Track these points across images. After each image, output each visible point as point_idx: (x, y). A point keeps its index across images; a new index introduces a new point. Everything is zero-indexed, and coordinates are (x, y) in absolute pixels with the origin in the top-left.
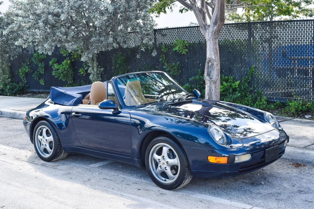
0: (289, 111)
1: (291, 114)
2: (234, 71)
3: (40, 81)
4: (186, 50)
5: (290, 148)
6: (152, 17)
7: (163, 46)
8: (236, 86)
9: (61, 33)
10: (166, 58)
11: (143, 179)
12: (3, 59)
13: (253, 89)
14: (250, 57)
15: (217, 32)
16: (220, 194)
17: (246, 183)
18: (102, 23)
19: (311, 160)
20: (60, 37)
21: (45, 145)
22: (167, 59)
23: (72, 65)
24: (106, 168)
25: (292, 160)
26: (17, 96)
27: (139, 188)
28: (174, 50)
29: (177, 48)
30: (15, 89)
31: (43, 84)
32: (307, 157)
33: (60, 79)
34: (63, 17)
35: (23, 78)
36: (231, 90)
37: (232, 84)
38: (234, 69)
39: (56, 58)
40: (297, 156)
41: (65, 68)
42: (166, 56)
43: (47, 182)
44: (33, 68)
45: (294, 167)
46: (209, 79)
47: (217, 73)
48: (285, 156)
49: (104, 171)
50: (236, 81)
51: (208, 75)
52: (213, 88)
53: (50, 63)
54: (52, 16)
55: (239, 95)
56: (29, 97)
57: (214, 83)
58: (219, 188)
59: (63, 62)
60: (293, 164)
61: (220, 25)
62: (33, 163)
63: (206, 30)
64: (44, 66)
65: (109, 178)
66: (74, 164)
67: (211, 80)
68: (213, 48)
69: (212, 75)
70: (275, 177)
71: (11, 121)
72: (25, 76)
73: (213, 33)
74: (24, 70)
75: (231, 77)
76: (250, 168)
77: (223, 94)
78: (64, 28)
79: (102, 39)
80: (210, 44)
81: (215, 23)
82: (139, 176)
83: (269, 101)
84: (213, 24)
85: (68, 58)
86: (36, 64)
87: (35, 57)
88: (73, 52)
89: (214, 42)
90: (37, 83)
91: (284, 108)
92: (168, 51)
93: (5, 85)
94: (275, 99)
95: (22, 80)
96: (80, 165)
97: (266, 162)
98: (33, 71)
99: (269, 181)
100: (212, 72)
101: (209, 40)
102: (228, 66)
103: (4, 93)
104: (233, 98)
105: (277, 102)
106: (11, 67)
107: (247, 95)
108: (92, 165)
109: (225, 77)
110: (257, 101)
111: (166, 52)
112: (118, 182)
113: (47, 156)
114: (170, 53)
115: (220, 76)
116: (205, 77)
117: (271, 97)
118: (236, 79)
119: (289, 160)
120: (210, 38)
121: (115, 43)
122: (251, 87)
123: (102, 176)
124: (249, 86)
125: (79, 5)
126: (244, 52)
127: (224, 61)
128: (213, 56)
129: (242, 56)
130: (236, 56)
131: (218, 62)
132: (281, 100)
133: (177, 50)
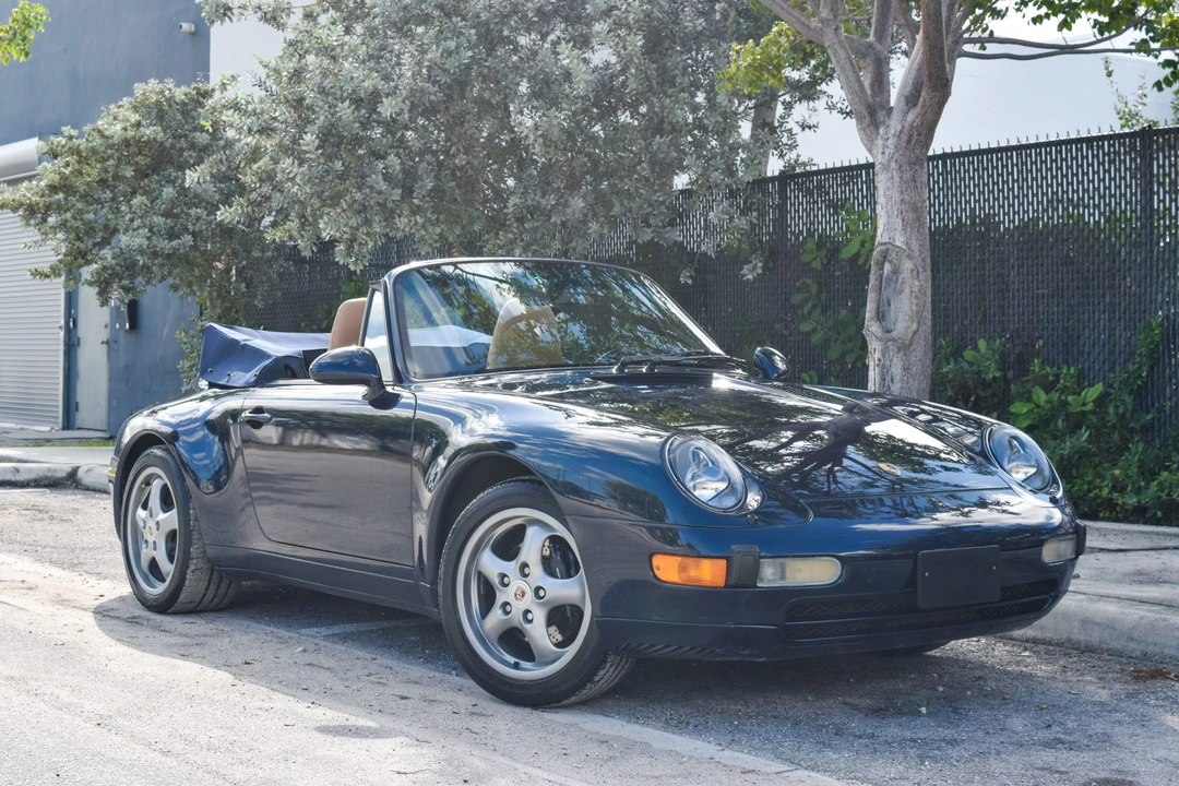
2: (1082, 342)
5: (1145, 608)
6: (790, 130)
7: (812, 245)
8: (1084, 404)
10: (819, 292)
11: (455, 673)
13: (1159, 419)
14: (1146, 278)
15: (919, 134)
20: (380, 193)
21: (155, 542)
22: (824, 296)
24: (356, 640)
25: (1144, 656)
27: (406, 696)
29: (853, 247)
36: (1060, 422)
37: (1070, 398)
38: (1084, 334)
40: (1163, 641)
42: (820, 285)
43: (85, 657)
45: (1130, 678)
46: (880, 333)
47: (914, 308)
49: (336, 646)
50: (1089, 386)
51: (880, 315)
52: (897, 370)
54: (353, 107)
55: (1084, 438)
57: (899, 350)
60: (1134, 671)
63: (877, 129)
65: (328, 664)
67: (888, 335)
68: (898, 200)
69: (892, 315)
70: (1004, 699)
73: (904, 137)
75: (1068, 369)
78: (397, 155)
80: (889, 184)
81: (911, 99)
84: (903, 103)
87: (347, 296)
89: (908, 175)
92: (829, 263)
100: (892, 303)
101: (886, 168)
102: (1058, 321)
104: (1059, 452)
107: (1130, 445)
108: (312, 631)
109: (1042, 369)
110: (1167, 469)
111: (819, 267)
112: (350, 675)
113: (159, 589)
114: (837, 273)
116: (866, 323)
118: (1092, 376)
119: (1132, 658)
120: (889, 161)
121: (598, 222)
122: (1148, 413)
123: (308, 658)
124: (1141, 406)
125: (461, 64)
126: (1125, 260)
127: (1043, 298)
128: (897, 237)
129: (1114, 278)
130: (1093, 279)
131: (919, 262)
133: (855, 252)
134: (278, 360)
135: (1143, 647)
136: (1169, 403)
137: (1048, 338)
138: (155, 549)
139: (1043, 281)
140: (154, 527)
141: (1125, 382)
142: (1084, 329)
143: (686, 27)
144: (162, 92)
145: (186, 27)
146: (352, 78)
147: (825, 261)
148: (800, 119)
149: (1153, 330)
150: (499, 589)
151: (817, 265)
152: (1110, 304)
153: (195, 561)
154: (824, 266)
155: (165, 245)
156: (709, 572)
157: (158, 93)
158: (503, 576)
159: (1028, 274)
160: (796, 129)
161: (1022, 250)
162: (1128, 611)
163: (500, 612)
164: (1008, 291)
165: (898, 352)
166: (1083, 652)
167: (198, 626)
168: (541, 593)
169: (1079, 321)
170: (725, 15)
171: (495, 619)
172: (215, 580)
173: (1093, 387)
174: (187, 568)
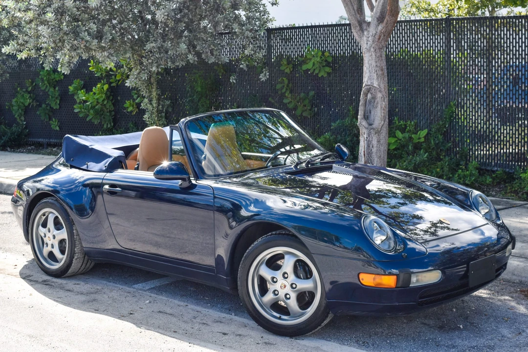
0: (521, 188)
1: (523, 194)
2: (417, 110)
3: (51, 122)
4: (328, 69)
5: (516, 259)
6: (264, 5)
7: (285, 61)
8: (419, 138)
9: (89, 34)
10: (289, 83)
11: (233, 314)
13: (453, 145)
14: (448, 83)
15: (384, 36)
16: (378, 346)
17: (429, 325)
18: (168, 15)
20: (87, 41)
21: (52, 244)
22: (290, 85)
23: (112, 94)
24: (166, 292)
25: (521, 283)
26: (7, 150)
27: (224, 332)
28: (305, 67)
29: (309, 66)
30: (3, 138)
31: (58, 128)
33: (88, 119)
34: (94, 3)
35: (20, 116)
36: (410, 147)
37: (413, 136)
38: (418, 107)
39: (82, 80)
41: (97, 99)
42: (289, 81)
43: (51, 315)
44: (39, 98)
45: (523, 296)
46: (367, 125)
47: (383, 114)
48: (506, 276)
49: (161, 297)
50: (420, 130)
51: (366, 117)
52: (375, 142)
53: (71, 88)
55: (425, 156)
56: (29, 152)
57: (376, 133)
58: (376, 334)
59: (95, 87)
60: (521, 291)
61: (389, 22)
62: (28, 278)
63: (363, 32)
64: (59, 95)
65: (168, 310)
66: (105, 282)
67: (371, 127)
68: (375, 65)
69: (372, 117)
70: (486, 315)
72: (23, 113)
73: (377, 37)
74: (22, 101)
75: (411, 122)
76: (440, 296)
77: (395, 154)
78: (94, 23)
79: (169, 44)
80: (370, 58)
81: (380, 19)
82: (226, 309)
83: (483, 170)
84: (376, 21)
85: (105, 80)
86: (45, 90)
87: (43, 77)
88: (115, 69)
89: (378, 54)
90: (46, 126)
91: (510, 182)
92: (293, 70)
94: (494, 166)
95: (18, 120)
96: (116, 285)
97: (471, 285)
98: (38, 103)
99: (473, 323)
100: (372, 112)
101: (369, 50)
102: (405, 101)
104: (413, 162)
105: (497, 171)
107: (441, 157)
108: (139, 286)
109: (399, 122)
110: (461, 169)
112: (185, 319)
113: (56, 266)
114: (297, 75)
115: (387, 120)
116: (359, 120)
117: (486, 161)
118: (421, 126)
119: (515, 283)
120: (370, 47)
121: (192, 54)
122: (448, 142)
123: (156, 307)
124: (445, 139)
126: (437, 75)
127: (398, 90)
128: (374, 82)
129: (432, 83)
130: (422, 83)
131: (384, 93)
132: (505, 168)
133: (309, 68)
134: (116, 158)
135: (520, 278)
136: (458, 139)
137: (400, 108)
138: (53, 247)
139: (398, 83)
140: (52, 237)
141: (438, 130)
142: (418, 105)
149: (452, 107)
150: (270, 283)
151: (288, 71)
152: (430, 94)
153: (77, 255)
154: (291, 72)
156: (389, 281)
158: (273, 278)
163: (272, 294)
165: (375, 134)
167: (83, 286)
168: (294, 286)
171: (269, 297)
172: (85, 262)
173: (422, 130)
174: (74, 257)
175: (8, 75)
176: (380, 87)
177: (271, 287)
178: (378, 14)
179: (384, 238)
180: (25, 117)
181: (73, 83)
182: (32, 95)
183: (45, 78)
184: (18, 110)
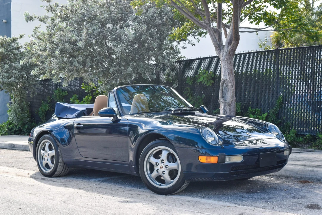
2: (261, 102)
4: (212, 81)
5: (299, 166)
6: (179, 49)
7: (189, 79)
8: (263, 118)
9: (78, 63)
10: (191, 91)
12: (22, 96)
13: (282, 121)
15: (232, 52)
17: (242, 191)
19: (319, 177)
20: (77, 67)
21: (47, 159)
22: (192, 92)
24: (106, 182)
25: (301, 178)
27: (131, 194)
28: (199, 81)
29: (201, 79)
32: (316, 175)
35: (43, 117)
37: (259, 117)
38: (262, 100)
39: (78, 95)
40: (306, 174)
42: (191, 89)
43: (42, 188)
44: (54, 106)
45: (300, 183)
46: (223, 101)
47: (232, 95)
49: (102, 183)
50: (263, 113)
51: (223, 97)
52: (228, 110)
53: (71, 100)
54: (69, 44)
57: (228, 105)
59: (84, 97)
60: (300, 181)
61: (234, 44)
63: (221, 50)
65: (105, 187)
67: (225, 102)
68: (227, 68)
69: (226, 97)
70: (275, 189)
71: (22, 152)
72: (45, 115)
73: (228, 53)
74: (44, 108)
75: (258, 109)
78: (81, 57)
79: (122, 68)
80: (225, 64)
81: (229, 43)
83: (299, 135)
84: (227, 44)
85: (90, 94)
86: (57, 101)
87: (56, 94)
88: (95, 87)
89: (229, 62)
91: (314, 141)
92: (193, 83)
93: (23, 125)
95: (42, 120)
97: (261, 166)
98: (53, 110)
99: (267, 191)
100: (226, 94)
101: (224, 60)
102: (255, 97)
103: (21, 133)
106: (30, 106)
108: (92, 180)
109: (251, 109)
110: (285, 134)
111: (191, 84)
112: (113, 190)
113: (48, 171)
114: (196, 86)
115: (235, 98)
116: (219, 99)
117: (300, 129)
118: (264, 111)
119: (298, 178)
120: (224, 58)
121: (135, 74)
122: (279, 120)
123: (98, 186)
124: (277, 118)
125: (98, 33)
126: (272, 82)
127: (251, 91)
128: (227, 77)
129: (269, 86)
130: (264, 87)
131: (232, 83)
132: (311, 133)
133: (202, 80)
134: (81, 111)
135: (301, 176)
136: (284, 117)
137: (252, 102)
138: (48, 161)
139: (251, 87)
140: (47, 155)
141: (273, 112)
142: (262, 99)
143: (156, 23)
144: (4, 39)
145: (4, 21)
146: (69, 36)
147: (192, 83)
148: (182, 46)
149: (280, 99)
150: (155, 166)
151: (190, 84)
152: (268, 93)
153: (60, 163)
154: (192, 84)
155: (6, 80)
156: (213, 160)
157: (2, 40)
158: (157, 163)
159: (247, 86)
160: (181, 49)
161: (245, 80)
162: (296, 167)
163: (156, 172)
164: (242, 90)
166: (285, 178)
168: (167, 167)
169: (260, 97)
170: (167, 20)
171: (155, 174)
172: (64, 168)
173: (265, 113)
174: (58, 165)
175: (37, 93)
176: (230, 80)
177: (156, 168)
178: (229, 40)
179: (213, 139)
180: (46, 118)
181: (72, 97)
182: (50, 104)
183: (57, 95)
184: (42, 113)
